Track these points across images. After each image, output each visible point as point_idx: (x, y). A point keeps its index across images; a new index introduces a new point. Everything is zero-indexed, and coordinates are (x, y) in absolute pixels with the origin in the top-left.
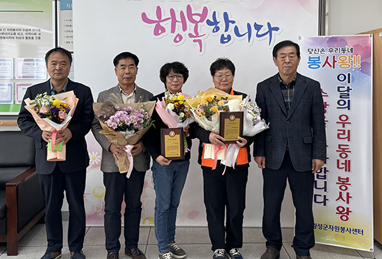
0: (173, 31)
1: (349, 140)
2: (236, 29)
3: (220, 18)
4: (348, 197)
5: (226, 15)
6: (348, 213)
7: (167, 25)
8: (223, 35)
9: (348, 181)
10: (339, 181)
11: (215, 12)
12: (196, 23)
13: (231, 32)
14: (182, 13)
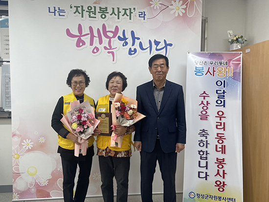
0: (91, 44)
1: (224, 130)
2: (141, 44)
3: (128, 35)
4: (224, 173)
5: (133, 33)
6: (224, 186)
7: (87, 39)
8: (130, 49)
9: (223, 161)
10: (217, 161)
11: (124, 30)
12: (110, 38)
13: (137, 46)
14: (98, 30)
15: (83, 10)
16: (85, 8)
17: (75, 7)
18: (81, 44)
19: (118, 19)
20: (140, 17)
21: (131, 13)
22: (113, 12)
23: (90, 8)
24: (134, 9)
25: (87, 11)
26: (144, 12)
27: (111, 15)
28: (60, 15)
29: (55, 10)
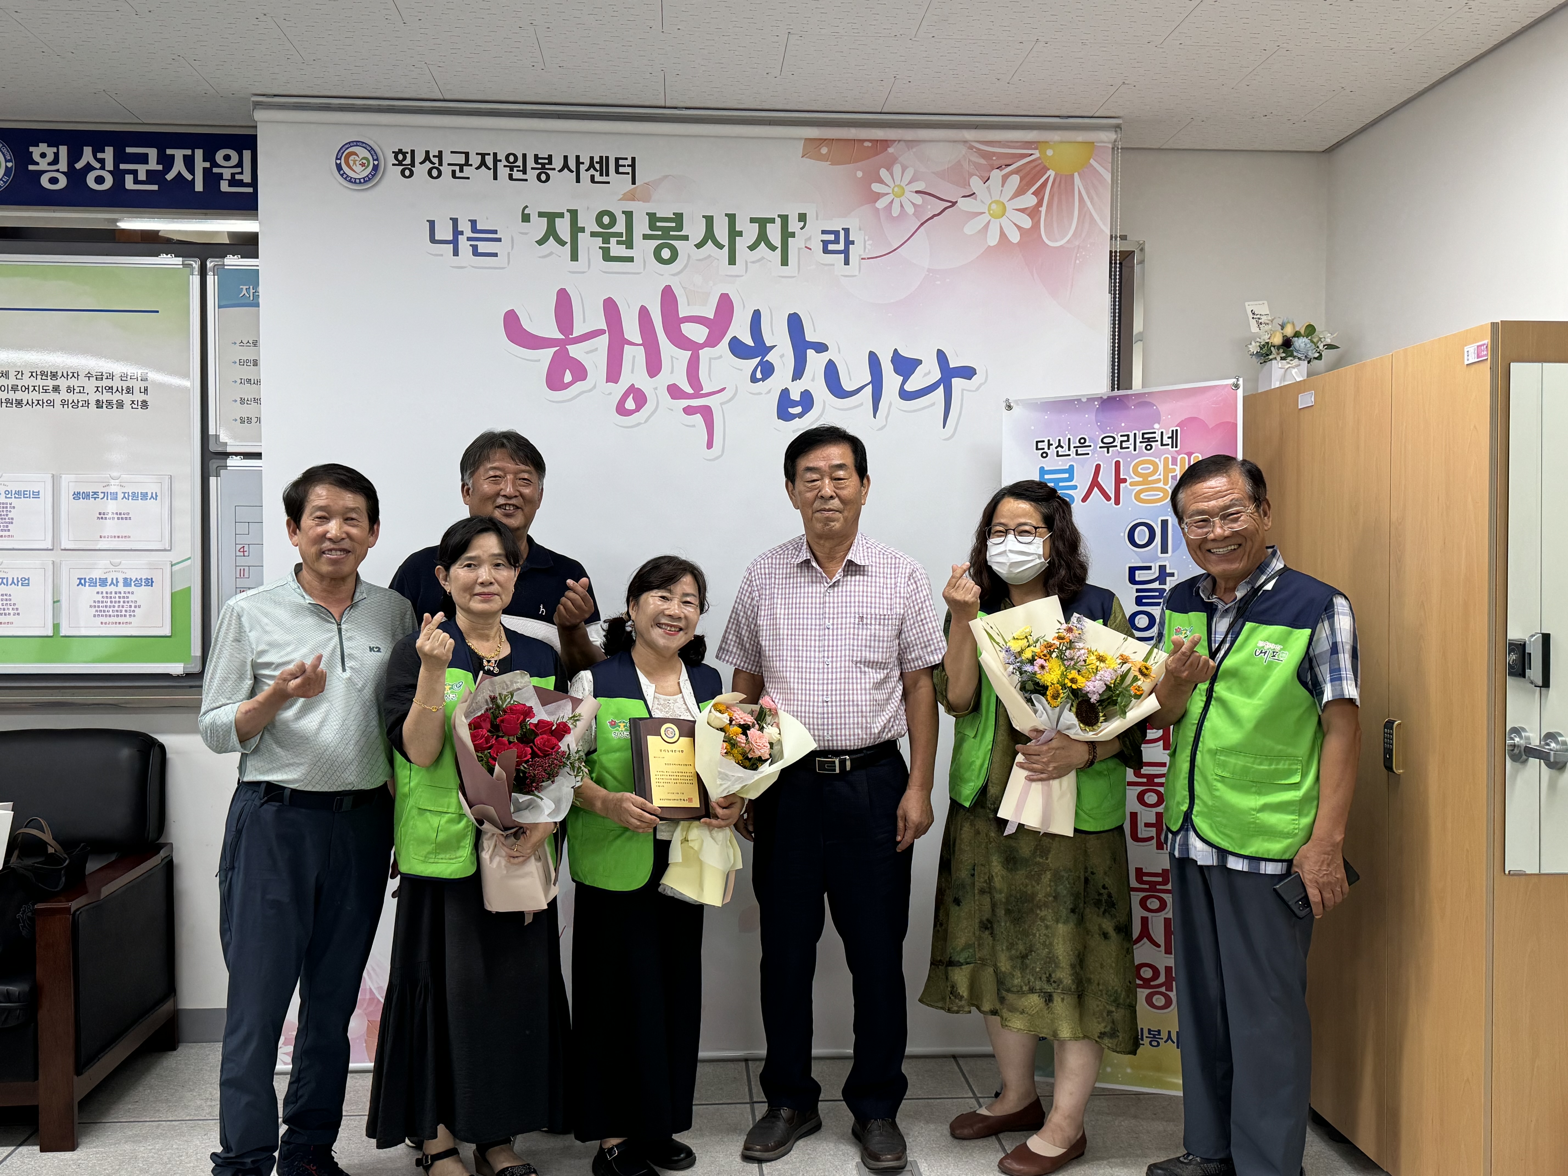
0: (613, 374)
2: (831, 373)
3: (776, 335)
5: (795, 324)
7: (593, 356)
8: (785, 393)
11: (757, 312)
12: (694, 347)
13: (814, 380)
14: (644, 313)
15: (576, 229)
16: (587, 221)
17: (541, 215)
18: (568, 377)
19: (732, 261)
20: (826, 251)
21: (787, 235)
22: (709, 235)
23: (606, 220)
24: (802, 217)
25: (593, 234)
26: (847, 231)
27: (699, 246)
28: (476, 252)
29: (457, 233)
